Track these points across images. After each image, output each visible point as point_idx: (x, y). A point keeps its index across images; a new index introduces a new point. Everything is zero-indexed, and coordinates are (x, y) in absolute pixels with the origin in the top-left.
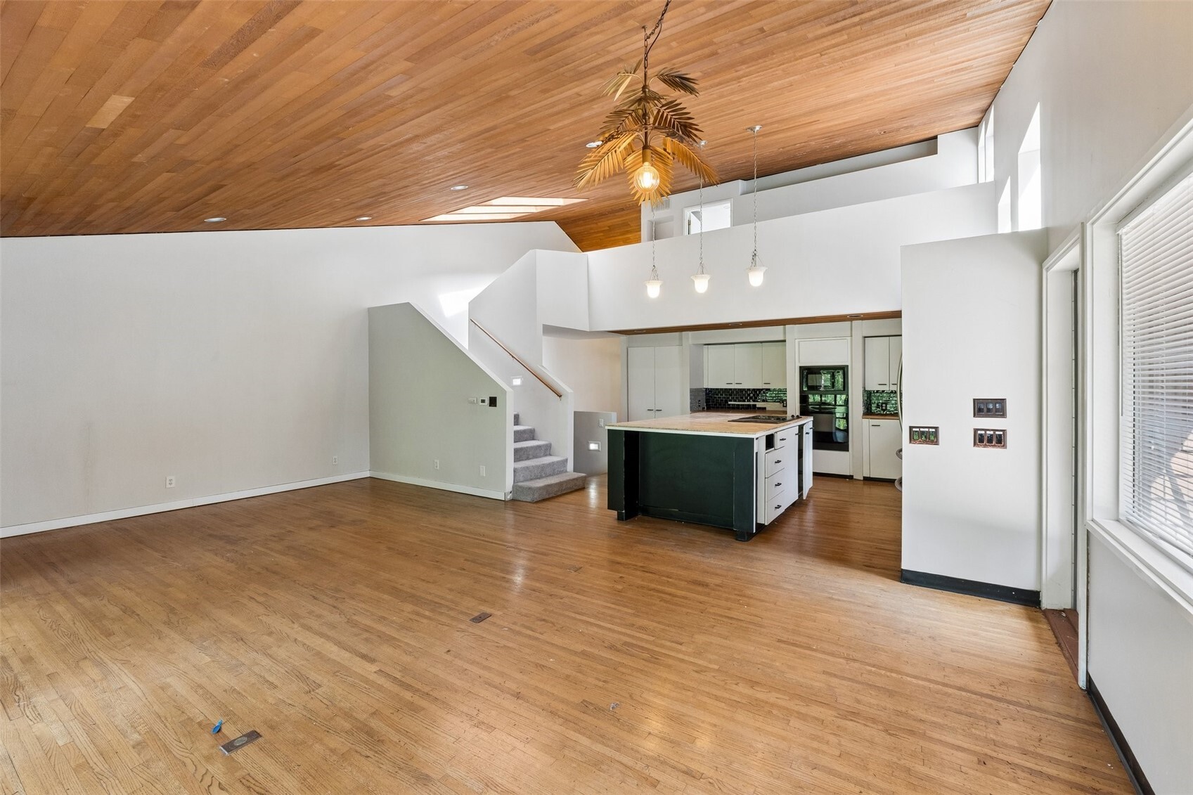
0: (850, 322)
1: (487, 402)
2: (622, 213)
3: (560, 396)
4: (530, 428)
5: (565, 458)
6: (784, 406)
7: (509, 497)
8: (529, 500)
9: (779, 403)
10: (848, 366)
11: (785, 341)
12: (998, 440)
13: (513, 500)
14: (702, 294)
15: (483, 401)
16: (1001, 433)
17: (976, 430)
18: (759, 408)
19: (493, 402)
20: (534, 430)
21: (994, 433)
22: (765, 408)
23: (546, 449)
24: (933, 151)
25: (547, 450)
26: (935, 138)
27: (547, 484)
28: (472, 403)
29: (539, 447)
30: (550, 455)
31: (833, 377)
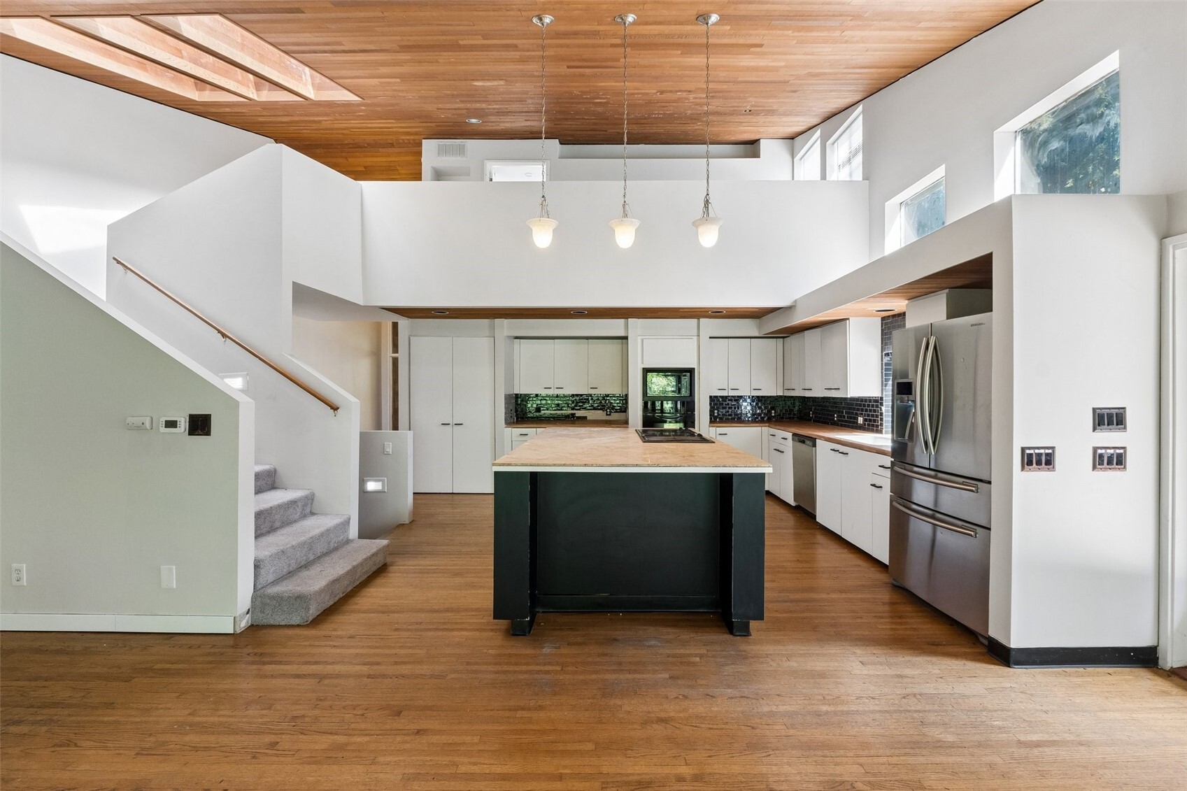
0: (696, 320)
1: (183, 425)
2: (390, 150)
3: (335, 409)
4: (267, 467)
5: (345, 517)
6: (607, 415)
7: (243, 624)
8: (296, 620)
9: (601, 411)
10: (694, 369)
11: (626, 338)
12: (1116, 460)
13: (253, 628)
14: (625, 249)
15: (171, 424)
16: (1122, 451)
17: (1095, 449)
18: (579, 418)
19: (200, 425)
20: (275, 471)
21: (1115, 451)
22: (586, 418)
23: (305, 505)
24: (756, 154)
25: (307, 507)
26: (758, 140)
27: (331, 578)
28: (140, 428)
29: (293, 503)
30: (312, 514)
31: (679, 381)
